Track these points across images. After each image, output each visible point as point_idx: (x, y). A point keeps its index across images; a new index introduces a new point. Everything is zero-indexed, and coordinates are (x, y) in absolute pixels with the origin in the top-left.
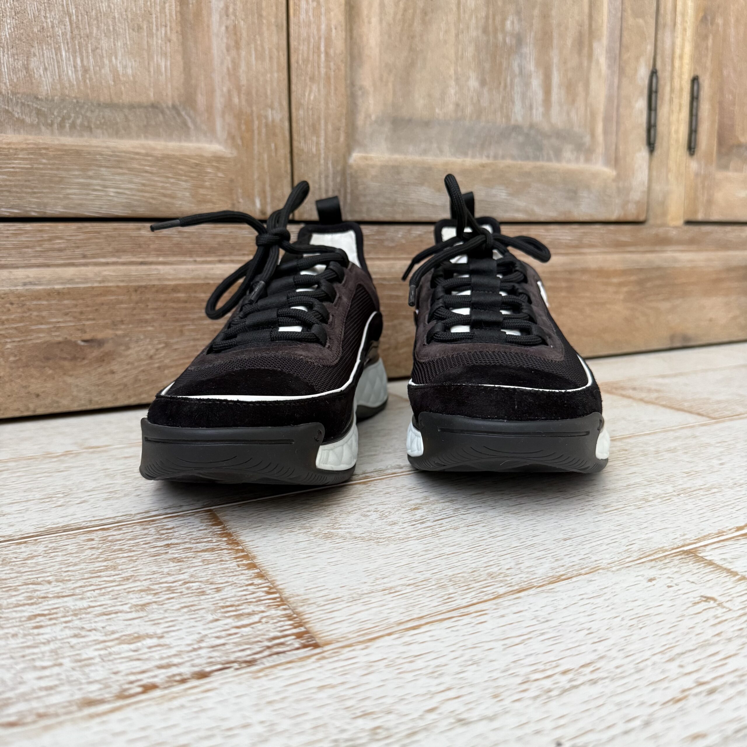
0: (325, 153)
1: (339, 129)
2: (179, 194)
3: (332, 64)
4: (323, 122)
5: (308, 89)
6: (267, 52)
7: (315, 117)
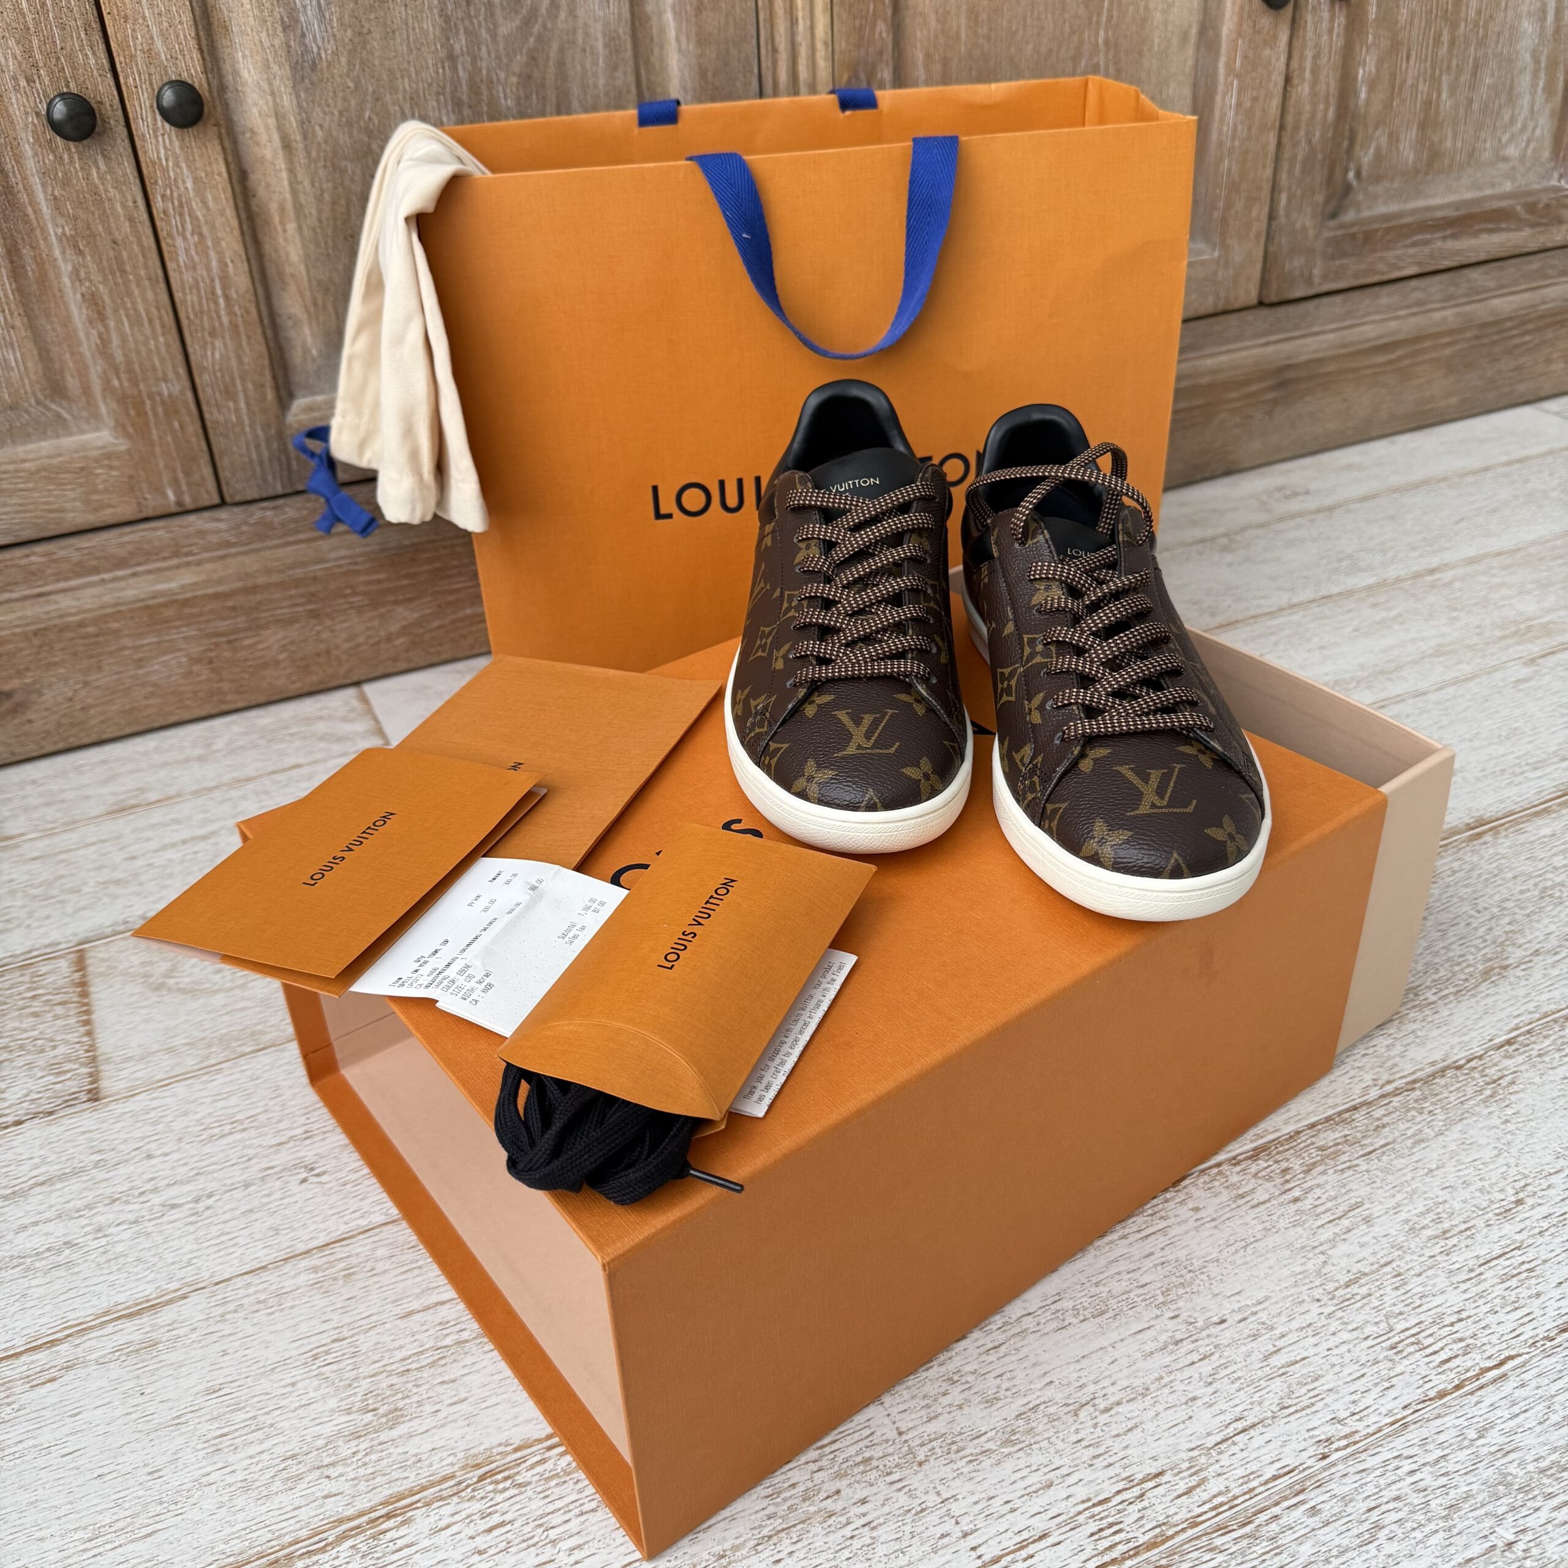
0: (250, 419)
1: (263, 386)
2: (68, 506)
3: (236, 308)
4: (238, 382)
5: (209, 346)
6: (144, 314)
7: (227, 379)
